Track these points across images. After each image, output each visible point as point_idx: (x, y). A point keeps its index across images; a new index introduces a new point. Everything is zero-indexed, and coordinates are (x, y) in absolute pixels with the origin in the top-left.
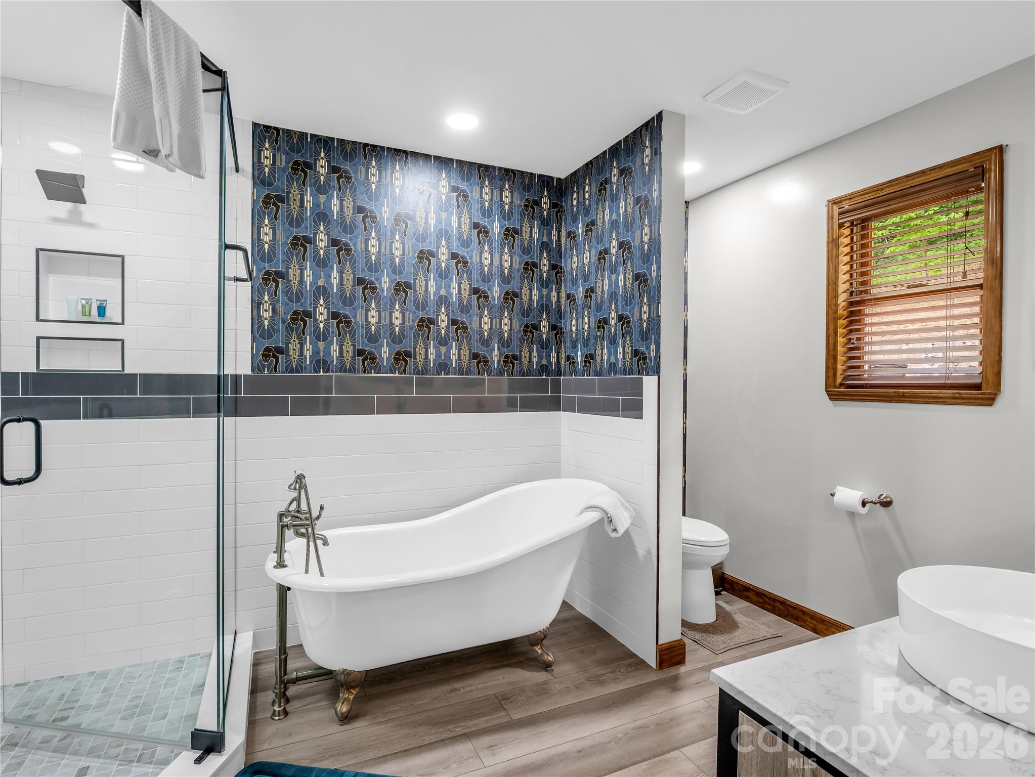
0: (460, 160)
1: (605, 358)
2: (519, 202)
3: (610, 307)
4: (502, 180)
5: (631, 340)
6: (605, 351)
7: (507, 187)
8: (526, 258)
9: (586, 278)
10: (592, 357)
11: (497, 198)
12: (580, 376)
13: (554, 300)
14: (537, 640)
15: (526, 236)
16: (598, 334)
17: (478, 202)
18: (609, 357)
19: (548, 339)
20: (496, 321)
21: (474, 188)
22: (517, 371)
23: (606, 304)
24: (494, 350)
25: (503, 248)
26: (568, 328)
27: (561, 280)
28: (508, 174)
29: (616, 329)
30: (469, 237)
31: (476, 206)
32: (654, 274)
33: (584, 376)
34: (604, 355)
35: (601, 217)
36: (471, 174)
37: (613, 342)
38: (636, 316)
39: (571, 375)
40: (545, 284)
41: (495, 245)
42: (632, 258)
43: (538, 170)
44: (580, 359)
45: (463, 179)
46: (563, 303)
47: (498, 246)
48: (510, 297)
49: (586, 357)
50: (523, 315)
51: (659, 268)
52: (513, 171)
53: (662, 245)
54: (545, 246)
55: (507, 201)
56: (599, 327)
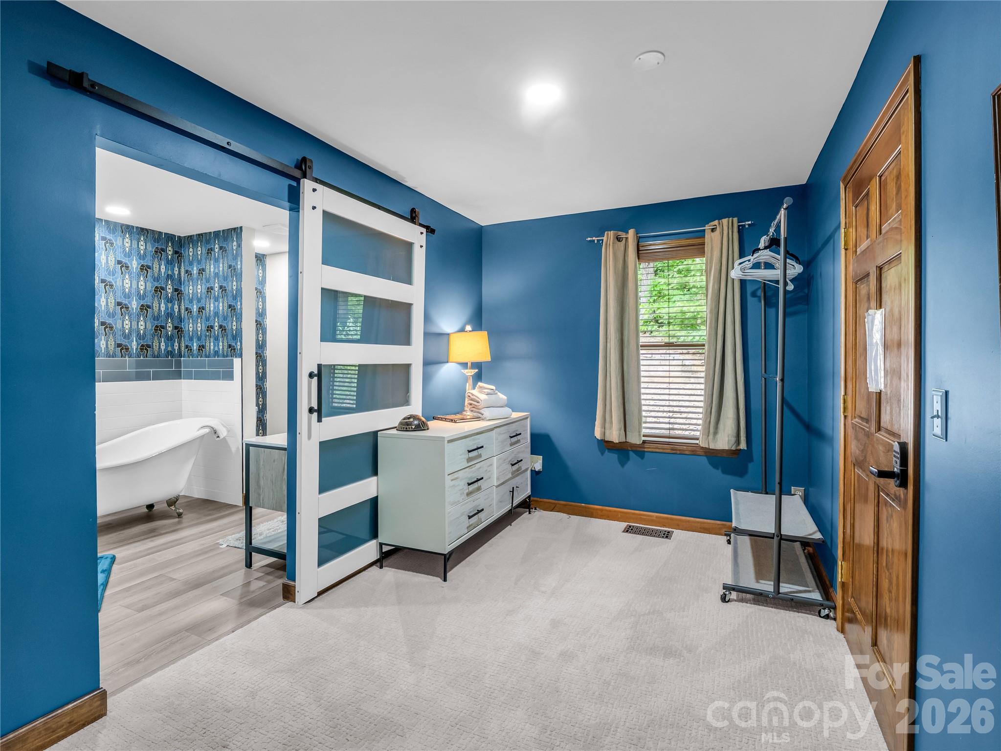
0: (107, 220)
1: (212, 348)
2: (151, 249)
3: (215, 320)
4: (138, 235)
5: (227, 339)
6: (212, 344)
7: (142, 239)
8: (156, 284)
9: (199, 301)
10: (203, 347)
11: (135, 246)
12: (195, 357)
13: (176, 310)
14: (172, 503)
15: (156, 270)
16: (207, 334)
17: (121, 248)
18: (214, 347)
19: (172, 335)
20: (134, 323)
21: (118, 238)
22: (150, 355)
23: (212, 318)
24: (133, 342)
25: (139, 278)
26: (187, 329)
27: (181, 298)
28: (143, 231)
29: (218, 333)
30: (114, 269)
31: (119, 250)
32: (239, 307)
33: (198, 357)
34: (211, 346)
35: (209, 268)
36: (116, 230)
37: (216, 339)
38: (230, 327)
39: (189, 357)
40: (170, 300)
41: (133, 275)
42: (227, 296)
43: (164, 230)
44: (195, 348)
45: (110, 232)
46: (183, 312)
47: (136, 276)
48: (144, 308)
49: (200, 347)
50: (154, 319)
51: (241, 304)
52: (147, 230)
53: (243, 293)
54: (169, 277)
55: (142, 248)
56: (207, 330)
